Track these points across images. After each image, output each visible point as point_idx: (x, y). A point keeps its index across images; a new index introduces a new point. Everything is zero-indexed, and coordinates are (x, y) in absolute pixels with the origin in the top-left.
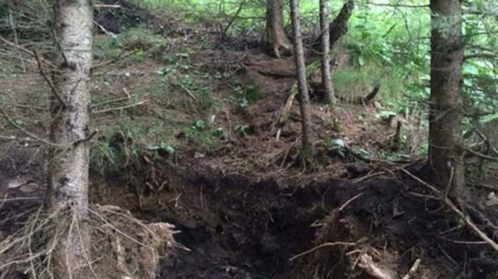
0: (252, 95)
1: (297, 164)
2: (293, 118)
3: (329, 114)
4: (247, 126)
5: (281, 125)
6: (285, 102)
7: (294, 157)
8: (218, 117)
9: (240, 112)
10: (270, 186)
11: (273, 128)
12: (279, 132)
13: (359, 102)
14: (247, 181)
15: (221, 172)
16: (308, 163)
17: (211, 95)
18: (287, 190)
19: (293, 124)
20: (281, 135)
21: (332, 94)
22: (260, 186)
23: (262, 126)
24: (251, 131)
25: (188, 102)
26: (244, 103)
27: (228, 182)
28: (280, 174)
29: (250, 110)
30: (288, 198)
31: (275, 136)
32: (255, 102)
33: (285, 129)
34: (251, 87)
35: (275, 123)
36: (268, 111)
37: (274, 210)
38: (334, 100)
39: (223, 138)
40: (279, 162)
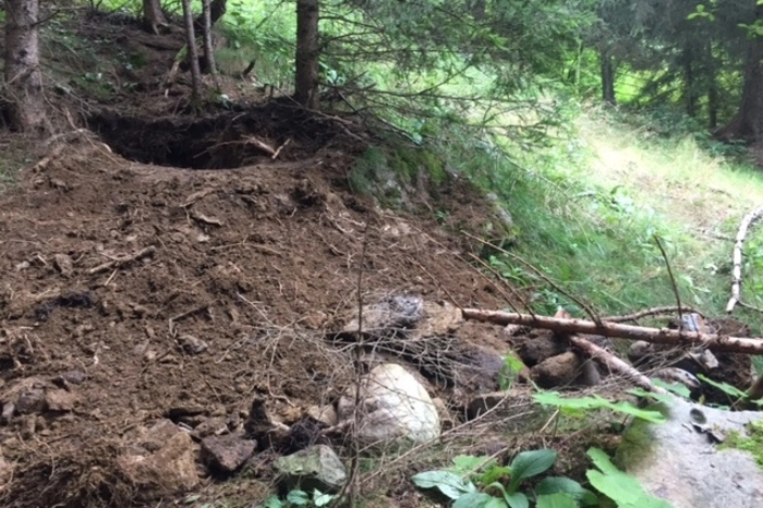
0: (136, 60)
1: (188, 111)
2: (180, 81)
3: (211, 82)
4: (136, 84)
5: (168, 86)
6: (170, 67)
7: (185, 106)
8: (106, 74)
9: (125, 74)
10: (167, 125)
11: (161, 88)
12: (167, 91)
13: (237, 77)
14: (144, 123)
15: (117, 115)
16: (198, 111)
17: (95, 56)
18: (181, 127)
19: (179, 86)
20: (169, 94)
21: (213, 66)
22: (156, 126)
23: (151, 85)
24: (140, 88)
25: (72, 58)
26: (129, 67)
27: (124, 123)
28: (174, 118)
29: (136, 72)
30: (183, 133)
31: (163, 93)
32: (139, 67)
33: (172, 89)
34: (135, 53)
35: (161, 84)
36: (155, 75)
37: (171, 143)
38: (215, 72)
39: (114, 91)
40: (171, 110)
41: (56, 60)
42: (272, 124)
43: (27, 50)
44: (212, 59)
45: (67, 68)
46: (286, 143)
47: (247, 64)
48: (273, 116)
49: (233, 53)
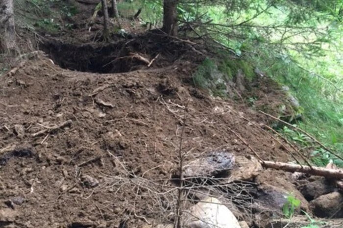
0: (73, 11)
1: (102, 39)
2: (98, 22)
3: (116, 22)
4: (72, 24)
5: (91, 25)
6: (92, 14)
7: (100, 36)
8: (55, 19)
9: (67, 19)
10: (90, 48)
11: (87, 26)
12: (90, 28)
13: (131, 19)
14: (76, 47)
15: (61, 42)
16: (107, 39)
17: (50, 9)
18: (97, 49)
19: (97, 25)
20: (91, 30)
21: (117, 13)
22: (83, 48)
23: (81, 25)
24: (75, 27)
25: (37, 11)
26: (69, 15)
27: (65, 47)
28: (94, 44)
29: (73, 18)
30: (99, 53)
31: (88, 30)
32: (75, 15)
33: (94, 27)
34: (73, 7)
35: (87, 24)
36: (83, 19)
37: (91, 59)
38: (118, 16)
39: (60, 29)
40: (92, 39)
41: (28, 12)
42: (148, 46)
43: (6, 5)
44: (116, 8)
45: (34, 16)
46: (156, 57)
47: (136, 11)
48: (149, 41)
49: (128, 5)
